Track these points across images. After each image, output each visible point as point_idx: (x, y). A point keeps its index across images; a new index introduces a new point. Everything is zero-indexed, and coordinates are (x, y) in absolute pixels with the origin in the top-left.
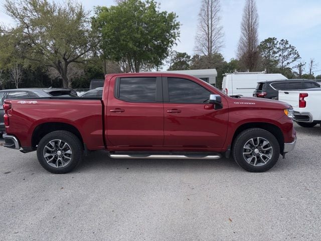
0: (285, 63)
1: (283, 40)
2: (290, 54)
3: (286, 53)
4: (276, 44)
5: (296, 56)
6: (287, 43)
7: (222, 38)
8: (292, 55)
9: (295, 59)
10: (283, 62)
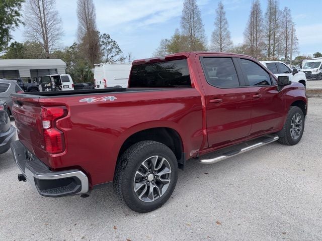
0: (110, 56)
1: (105, 34)
2: (113, 48)
3: (109, 47)
4: (100, 38)
5: (117, 50)
6: (109, 37)
7: (58, 25)
8: (114, 49)
9: (118, 53)
10: (108, 56)
